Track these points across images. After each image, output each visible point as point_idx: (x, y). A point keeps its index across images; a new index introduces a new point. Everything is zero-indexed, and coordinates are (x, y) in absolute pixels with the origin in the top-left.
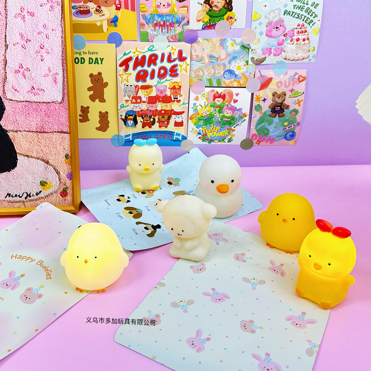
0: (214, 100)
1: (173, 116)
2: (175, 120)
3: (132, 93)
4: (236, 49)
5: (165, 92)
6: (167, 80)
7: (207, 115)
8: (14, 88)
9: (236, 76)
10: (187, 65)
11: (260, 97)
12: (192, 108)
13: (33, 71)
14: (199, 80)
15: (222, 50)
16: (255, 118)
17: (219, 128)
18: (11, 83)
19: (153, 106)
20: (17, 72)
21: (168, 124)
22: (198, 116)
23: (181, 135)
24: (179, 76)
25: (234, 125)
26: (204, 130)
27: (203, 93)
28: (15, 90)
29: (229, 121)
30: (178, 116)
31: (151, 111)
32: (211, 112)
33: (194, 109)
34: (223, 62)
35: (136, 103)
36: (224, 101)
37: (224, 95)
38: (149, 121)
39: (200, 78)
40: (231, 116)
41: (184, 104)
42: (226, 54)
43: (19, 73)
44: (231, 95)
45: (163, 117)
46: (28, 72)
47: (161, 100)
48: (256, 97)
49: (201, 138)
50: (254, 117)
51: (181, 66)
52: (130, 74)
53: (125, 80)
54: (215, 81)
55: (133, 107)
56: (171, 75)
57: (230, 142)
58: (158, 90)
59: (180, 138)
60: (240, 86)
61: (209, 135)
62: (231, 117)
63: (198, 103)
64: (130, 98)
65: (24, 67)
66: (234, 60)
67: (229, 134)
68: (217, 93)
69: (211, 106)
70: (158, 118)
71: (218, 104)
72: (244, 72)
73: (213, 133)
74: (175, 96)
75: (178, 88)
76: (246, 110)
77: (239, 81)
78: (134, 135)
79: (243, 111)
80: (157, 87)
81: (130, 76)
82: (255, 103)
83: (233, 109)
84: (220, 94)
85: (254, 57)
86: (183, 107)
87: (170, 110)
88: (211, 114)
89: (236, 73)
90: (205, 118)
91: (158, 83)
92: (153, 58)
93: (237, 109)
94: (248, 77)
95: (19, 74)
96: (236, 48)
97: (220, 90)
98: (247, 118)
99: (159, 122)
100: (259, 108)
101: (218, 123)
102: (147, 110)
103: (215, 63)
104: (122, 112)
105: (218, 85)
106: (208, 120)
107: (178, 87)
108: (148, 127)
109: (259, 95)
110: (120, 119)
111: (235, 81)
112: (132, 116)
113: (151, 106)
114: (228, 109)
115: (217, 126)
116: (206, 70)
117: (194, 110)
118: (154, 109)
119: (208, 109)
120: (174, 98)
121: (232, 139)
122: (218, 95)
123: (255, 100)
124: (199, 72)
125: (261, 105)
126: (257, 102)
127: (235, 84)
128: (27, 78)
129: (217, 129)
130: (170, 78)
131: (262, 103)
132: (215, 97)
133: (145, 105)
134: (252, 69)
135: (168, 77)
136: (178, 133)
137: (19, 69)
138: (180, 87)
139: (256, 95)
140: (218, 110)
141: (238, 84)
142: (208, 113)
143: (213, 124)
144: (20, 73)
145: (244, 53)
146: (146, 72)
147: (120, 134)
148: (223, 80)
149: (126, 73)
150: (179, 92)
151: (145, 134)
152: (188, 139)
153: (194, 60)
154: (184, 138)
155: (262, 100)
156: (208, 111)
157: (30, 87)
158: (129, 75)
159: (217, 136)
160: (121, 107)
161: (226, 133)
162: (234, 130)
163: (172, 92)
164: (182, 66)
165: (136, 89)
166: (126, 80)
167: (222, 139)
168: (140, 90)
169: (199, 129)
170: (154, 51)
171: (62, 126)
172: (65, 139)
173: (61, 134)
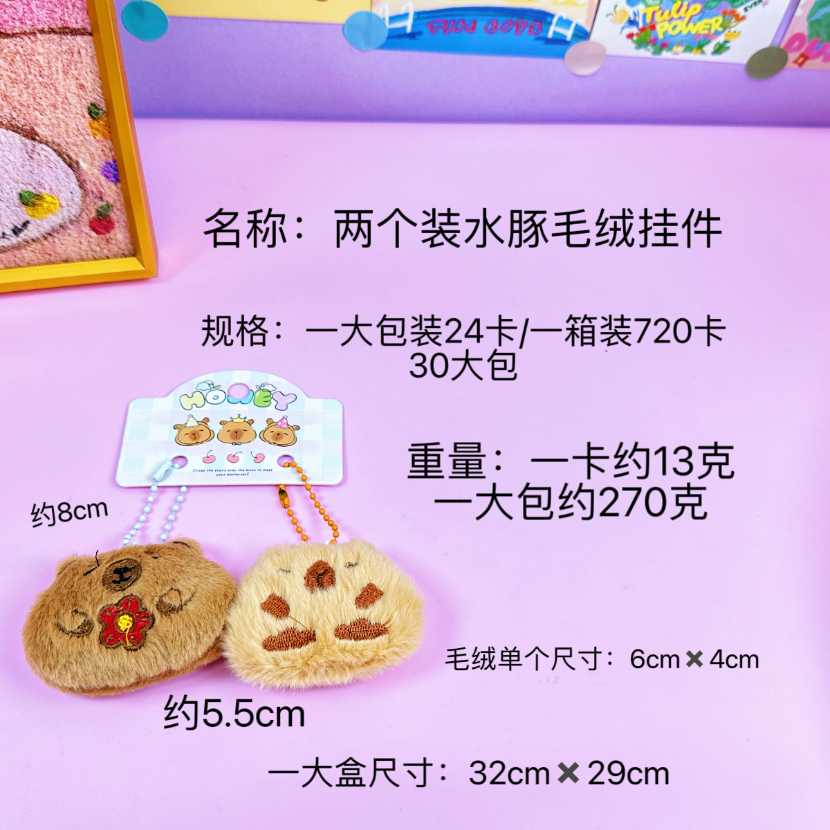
78: (423, 16)
129: (691, 12)
147: (375, 11)
151: (458, 15)
154: (582, 34)
171: (63, 10)
172: (80, 53)
173: (64, 37)
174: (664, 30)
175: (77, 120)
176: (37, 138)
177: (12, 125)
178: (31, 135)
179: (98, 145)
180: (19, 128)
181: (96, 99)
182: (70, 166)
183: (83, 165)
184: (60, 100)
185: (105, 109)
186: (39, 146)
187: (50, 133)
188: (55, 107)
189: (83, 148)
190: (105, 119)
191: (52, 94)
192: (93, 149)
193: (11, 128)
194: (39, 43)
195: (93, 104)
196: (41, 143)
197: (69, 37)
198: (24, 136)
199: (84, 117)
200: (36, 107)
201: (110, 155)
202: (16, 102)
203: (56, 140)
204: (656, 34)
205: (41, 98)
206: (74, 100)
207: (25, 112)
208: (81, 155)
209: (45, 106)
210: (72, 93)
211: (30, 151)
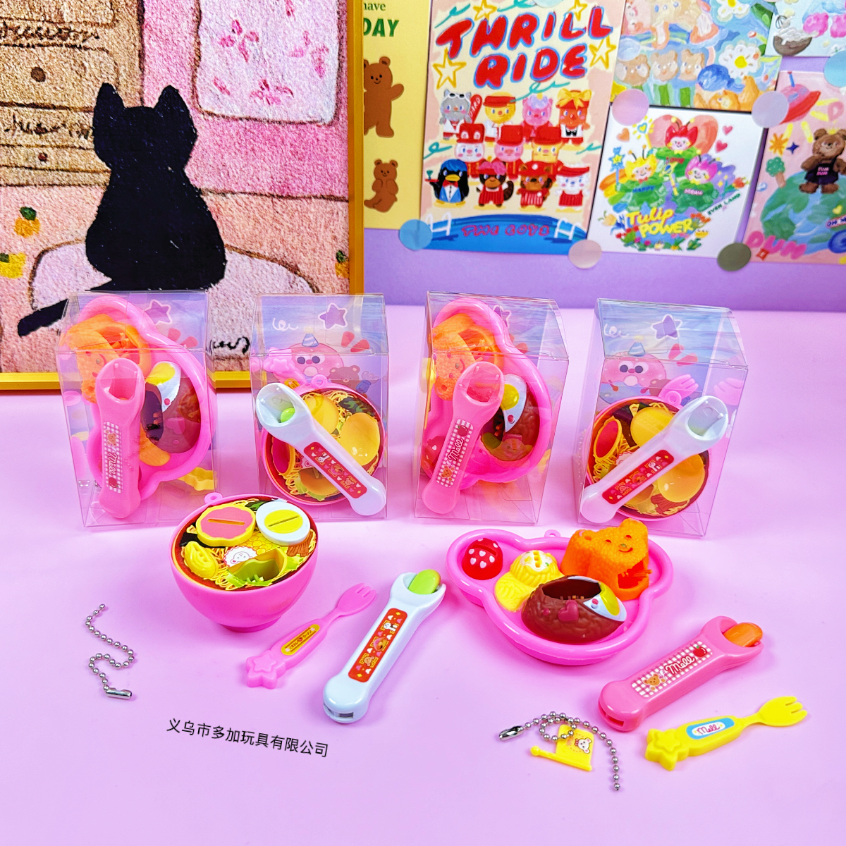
0: (668, 140)
1: (560, 179)
2: (563, 188)
3: (462, 115)
4: (740, 13)
5: (547, 116)
6: (556, 83)
7: (646, 178)
8: (218, 83)
9: (731, 82)
10: (609, 49)
11: (784, 138)
12: (610, 159)
13: (266, 40)
14: (636, 87)
15: (704, 14)
16: (764, 192)
17: (670, 212)
18: (211, 70)
19: (512, 151)
20: (227, 42)
21: (544, 198)
22: (623, 181)
23: (573, 228)
24: (587, 74)
25: (709, 207)
26: (632, 216)
27: (641, 123)
28: (222, 89)
29: (698, 196)
30: (571, 179)
31: (504, 163)
32: (658, 170)
33: (615, 162)
34: (701, 44)
35: (471, 140)
36: (694, 146)
37: (695, 130)
38: (497, 190)
39: (639, 84)
40: (706, 185)
41: (589, 148)
42: (712, 26)
43: (232, 45)
44: (712, 129)
45: (534, 180)
46: (255, 43)
47: (533, 135)
48: (773, 139)
49: (623, 237)
50: (763, 189)
51: (594, 49)
52: (463, 65)
53: (448, 81)
54: (675, 92)
55: (462, 152)
56: (566, 72)
57: (694, 249)
58: (528, 109)
59: (570, 235)
60: (736, 109)
61: (644, 230)
62: (704, 187)
63: (626, 147)
64: (455, 127)
65: (245, 30)
66: (732, 40)
67: (694, 231)
68: (678, 122)
69: (659, 157)
70: (522, 184)
71: (676, 152)
72: (752, 74)
73: (653, 225)
74: (570, 128)
75: (580, 108)
76: (745, 171)
77: (736, 95)
78: (457, 222)
79: (738, 174)
80: (528, 102)
81: (462, 69)
82: (770, 154)
83: (713, 167)
84: (686, 126)
85: (782, 36)
86: (587, 156)
87: (553, 164)
88: (655, 176)
89: (732, 76)
90: (640, 186)
91: (532, 90)
92: (525, 25)
93: (724, 165)
94: (760, 87)
95: (232, 48)
96: (740, 9)
97: (687, 117)
98: (744, 192)
99: (523, 191)
100: (777, 167)
101: (670, 201)
102: (497, 160)
103: (680, 48)
104: (433, 162)
105: (682, 102)
106: (645, 192)
107: (582, 105)
108: (495, 202)
109: (782, 135)
110: (427, 180)
111: (727, 97)
112: (457, 173)
113: (506, 151)
114: (700, 165)
115: (668, 207)
116: (656, 63)
117: (614, 165)
118: (513, 158)
119: (650, 162)
120: (568, 134)
121: (699, 242)
122: (680, 129)
123: (771, 147)
124: (639, 67)
125: (783, 160)
126: (775, 151)
127: (727, 103)
128: (251, 59)
129: (665, 216)
130: (564, 79)
131: (786, 156)
132: (671, 134)
133: (493, 149)
134: (773, 68)
135: (558, 77)
136: (566, 221)
137: (232, 35)
138: (586, 104)
139: (775, 135)
140: (676, 168)
141: (733, 104)
142: (649, 174)
143: (658, 204)
144: (235, 45)
145: (757, 23)
146: (502, 62)
147: (422, 219)
148: (696, 91)
149: (454, 61)
150: (582, 118)
151: (485, 221)
152: (590, 237)
153: (630, 35)
154: (582, 235)
155: (788, 149)
156: (650, 169)
157: (257, 83)
158: (459, 69)
159: (663, 232)
160: (432, 151)
161: (687, 227)
162: (709, 220)
163: (563, 118)
164: (597, 50)
165: (472, 104)
166: (450, 80)
167: (674, 241)
168: (483, 108)
169: (621, 214)
170: (530, 6)
171: (332, 184)
172: (338, 213)
173: (329, 202)
174: (645, 230)
175: (328, 262)
176: (298, 272)
177: (283, 261)
178: (295, 270)
179: (338, 281)
180: (287, 264)
181: (343, 248)
184: (319, 246)
185: (348, 255)
186: (298, 279)
187: (308, 270)
188: (314, 251)
189: (328, 283)
190: (347, 263)
191: (314, 241)
192: (334, 284)
193: (282, 264)
194: (312, 204)
195: (340, 251)
196: (300, 276)
197: (333, 202)
198: (290, 270)
199: (333, 260)
200: (302, 250)
201: (346, 290)
202: (289, 245)
203: (311, 275)
204: (640, 234)
205: (306, 244)
206: (328, 247)
208: (326, 288)
209: (308, 250)
210: (328, 242)
211: (291, 282)
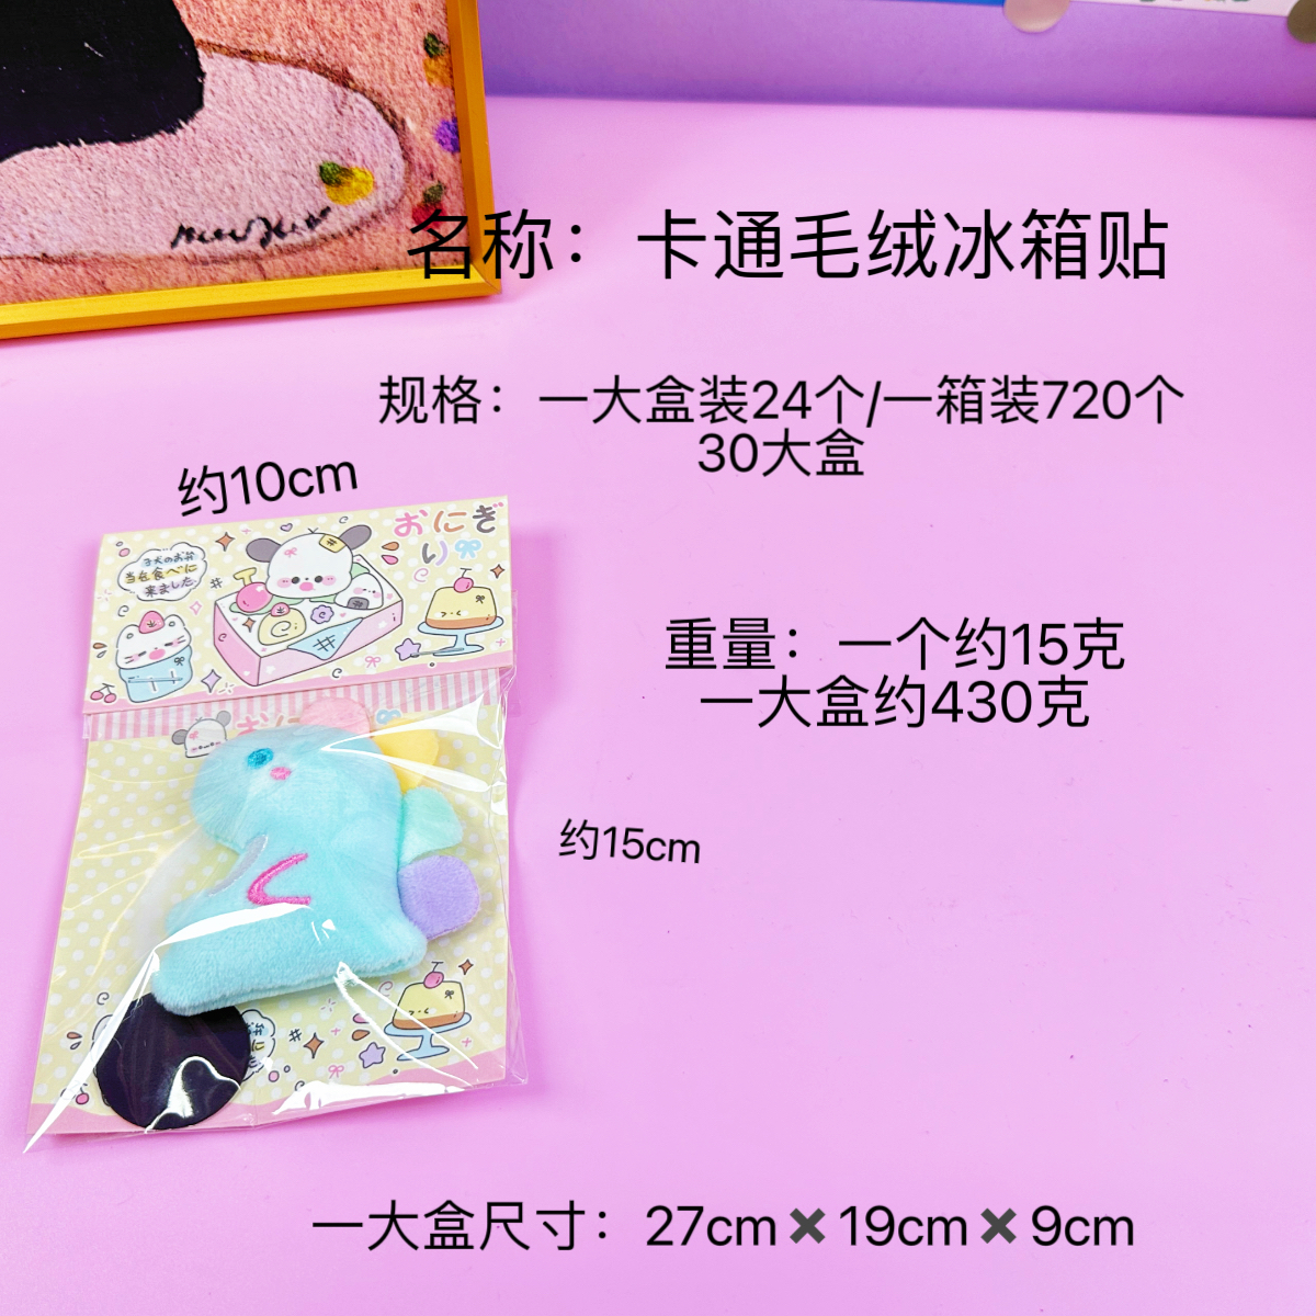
175: (408, 58)
176: (351, 84)
177: (317, 64)
178: (343, 79)
179: (433, 95)
180: (326, 69)
181: (436, 27)
182: (393, 126)
183: (411, 125)
184: (387, 27)
185: (447, 42)
186: (353, 96)
187: (369, 77)
188: (378, 37)
189: (412, 100)
190: (447, 56)
191: (376, 19)
192: (426, 101)
193: (316, 69)
195: (431, 35)
196: (355, 91)
198: (333, 81)
199: (417, 53)
200: (353, 38)
201: (449, 110)
202: (326, 32)
203: (377, 87)
205: (360, 25)
206: (405, 28)
207: (338, 45)
208: (409, 110)
209: (365, 38)
210: (403, 18)
211: (339, 103)
